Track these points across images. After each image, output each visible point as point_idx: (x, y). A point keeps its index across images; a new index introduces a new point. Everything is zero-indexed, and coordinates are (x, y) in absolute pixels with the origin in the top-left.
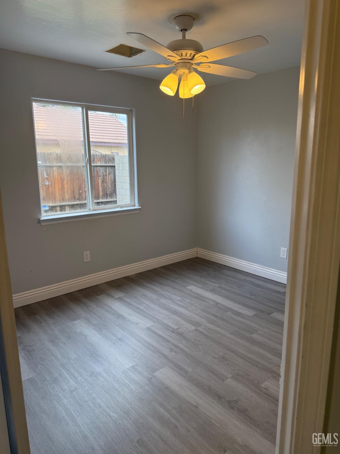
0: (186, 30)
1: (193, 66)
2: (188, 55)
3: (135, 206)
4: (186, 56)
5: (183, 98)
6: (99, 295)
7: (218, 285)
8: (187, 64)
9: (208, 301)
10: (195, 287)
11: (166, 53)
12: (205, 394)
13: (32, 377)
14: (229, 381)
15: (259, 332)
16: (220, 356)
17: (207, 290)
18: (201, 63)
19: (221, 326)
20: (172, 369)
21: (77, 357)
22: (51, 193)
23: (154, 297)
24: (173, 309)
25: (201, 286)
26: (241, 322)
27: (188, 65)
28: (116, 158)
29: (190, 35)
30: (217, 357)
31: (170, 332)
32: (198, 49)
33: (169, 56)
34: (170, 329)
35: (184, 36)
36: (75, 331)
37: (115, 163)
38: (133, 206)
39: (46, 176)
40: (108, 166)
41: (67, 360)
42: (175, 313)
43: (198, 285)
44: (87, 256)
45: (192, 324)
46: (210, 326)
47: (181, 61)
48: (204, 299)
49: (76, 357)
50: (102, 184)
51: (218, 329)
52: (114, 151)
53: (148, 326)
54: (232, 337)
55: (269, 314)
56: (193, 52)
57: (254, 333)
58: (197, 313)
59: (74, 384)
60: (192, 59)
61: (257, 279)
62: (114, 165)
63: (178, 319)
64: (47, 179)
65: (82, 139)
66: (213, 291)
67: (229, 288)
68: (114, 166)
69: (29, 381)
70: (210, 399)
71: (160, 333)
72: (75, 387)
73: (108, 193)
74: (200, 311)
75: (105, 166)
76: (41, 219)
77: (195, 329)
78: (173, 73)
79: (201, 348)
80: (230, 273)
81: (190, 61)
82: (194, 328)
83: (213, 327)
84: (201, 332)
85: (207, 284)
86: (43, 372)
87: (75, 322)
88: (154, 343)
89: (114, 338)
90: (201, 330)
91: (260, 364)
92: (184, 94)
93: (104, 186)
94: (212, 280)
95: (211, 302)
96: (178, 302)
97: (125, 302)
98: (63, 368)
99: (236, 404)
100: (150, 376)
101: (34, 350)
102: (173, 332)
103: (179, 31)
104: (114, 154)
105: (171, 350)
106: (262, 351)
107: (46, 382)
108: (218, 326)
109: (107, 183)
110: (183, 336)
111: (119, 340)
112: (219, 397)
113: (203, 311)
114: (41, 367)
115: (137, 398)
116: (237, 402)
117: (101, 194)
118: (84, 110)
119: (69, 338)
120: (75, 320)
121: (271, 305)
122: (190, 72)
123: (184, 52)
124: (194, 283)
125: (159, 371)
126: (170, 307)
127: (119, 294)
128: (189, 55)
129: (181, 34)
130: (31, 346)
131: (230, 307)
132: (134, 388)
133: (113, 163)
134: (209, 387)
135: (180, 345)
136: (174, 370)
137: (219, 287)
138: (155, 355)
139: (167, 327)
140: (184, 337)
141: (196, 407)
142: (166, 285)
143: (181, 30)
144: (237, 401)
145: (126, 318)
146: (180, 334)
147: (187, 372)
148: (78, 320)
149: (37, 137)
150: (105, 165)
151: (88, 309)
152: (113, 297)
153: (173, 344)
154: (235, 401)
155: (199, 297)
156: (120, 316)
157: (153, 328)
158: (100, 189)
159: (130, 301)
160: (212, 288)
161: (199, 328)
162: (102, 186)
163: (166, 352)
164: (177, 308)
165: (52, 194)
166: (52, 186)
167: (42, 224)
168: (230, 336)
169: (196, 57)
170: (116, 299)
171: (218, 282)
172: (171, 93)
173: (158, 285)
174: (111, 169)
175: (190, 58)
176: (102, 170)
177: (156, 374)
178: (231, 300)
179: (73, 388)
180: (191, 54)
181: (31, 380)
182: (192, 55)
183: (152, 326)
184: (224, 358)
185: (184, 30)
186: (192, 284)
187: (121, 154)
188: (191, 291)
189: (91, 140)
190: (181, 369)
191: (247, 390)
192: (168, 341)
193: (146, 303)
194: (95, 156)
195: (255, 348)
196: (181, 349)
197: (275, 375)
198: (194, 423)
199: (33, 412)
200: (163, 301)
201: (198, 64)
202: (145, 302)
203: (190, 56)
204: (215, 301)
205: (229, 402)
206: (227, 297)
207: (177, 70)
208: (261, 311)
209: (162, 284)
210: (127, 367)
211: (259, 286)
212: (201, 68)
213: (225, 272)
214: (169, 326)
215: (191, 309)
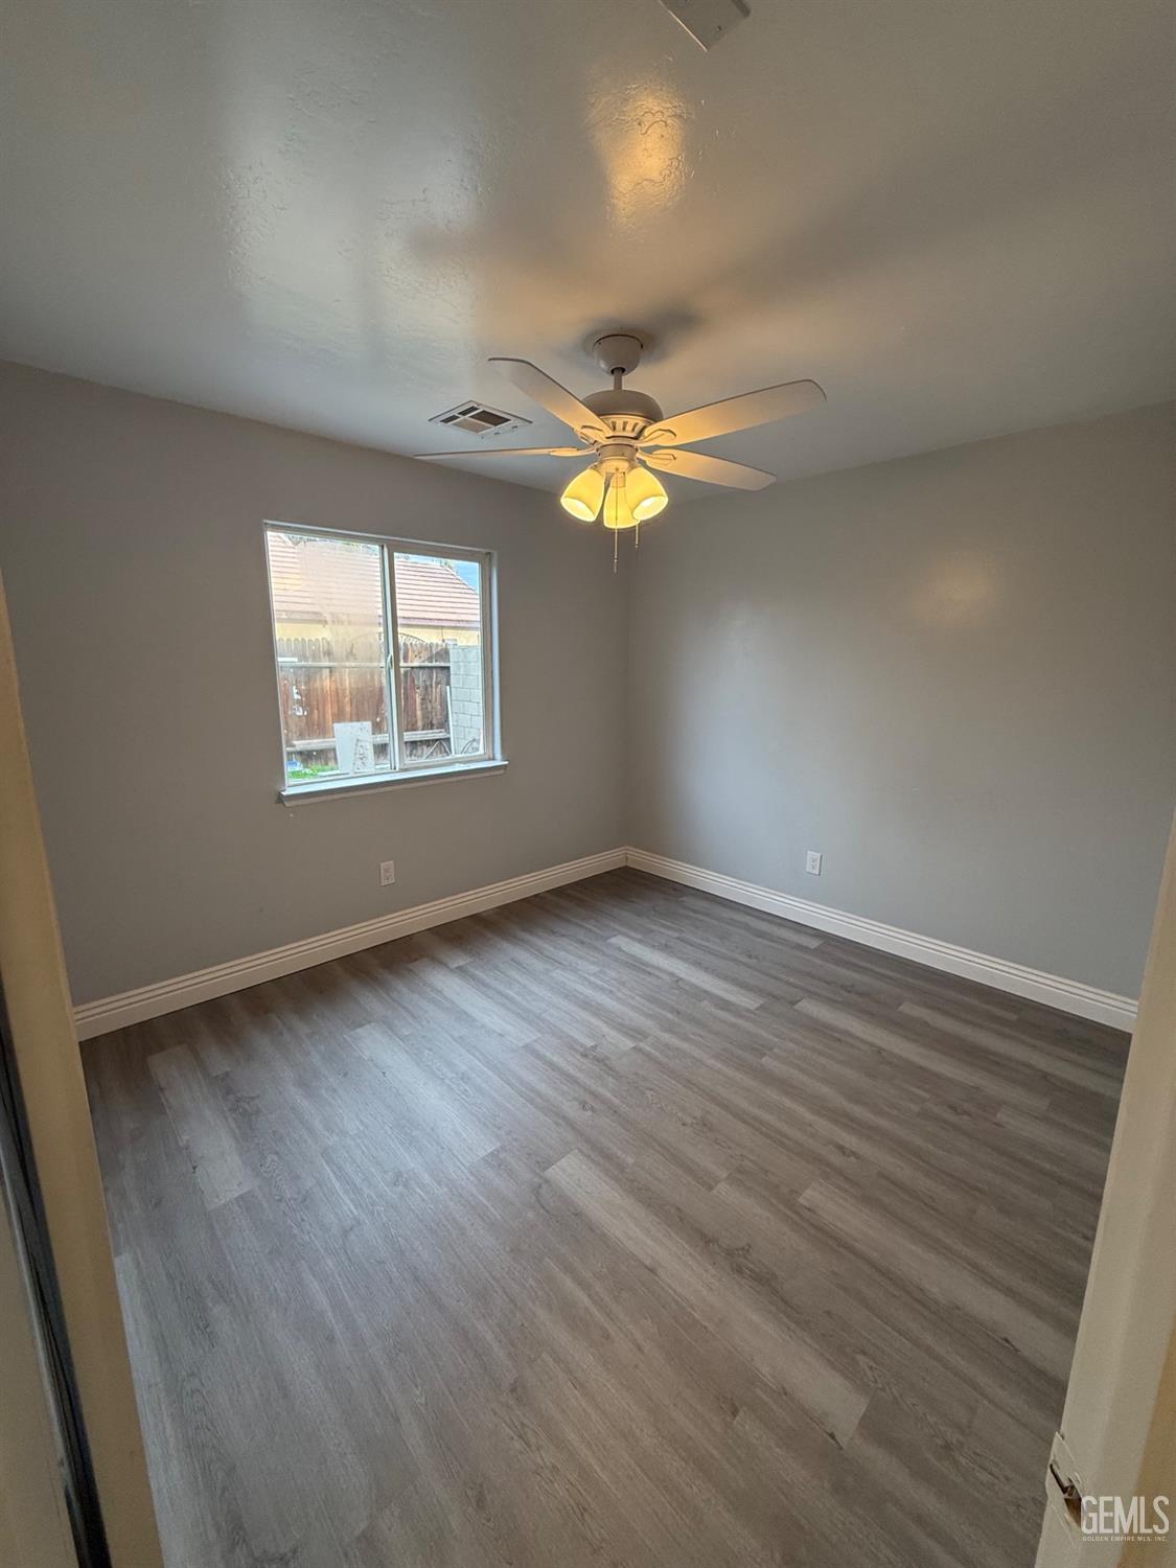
0: (623, 370)
1: (638, 455)
2: (629, 428)
3: (494, 759)
4: (624, 429)
5: (612, 527)
6: (415, 960)
7: (676, 935)
8: (625, 448)
9: (657, 973)
10: (627, 940)
11: (581, 420)
12: (669, 1230)
13: (249, 1192)
14: (723, 1188)
15: (776, 1050)
16: (695, 1118)
17: (654, 946)
18: (658, 447)
19: (692, 1037)
20: (589, 1157)
21: (361, 1128)
22: (316, 723)
23: (538, 965)
24: (582, 997)
25: (639, 936)
26: (733, 1025)
27: (628, 451)
28: (451, 652)
29: (633, 382)
30: (689, 1120)
31: (579, 1057)
32: (653, 414)
33: (585, 427)
34: (578, 1047)
35: (618, 384)
36: (360, 1057)
37: (449, 662)
38: (490, 759)
39: (296, 697)
40: (435, 667)
41: (336, 1139)
42: (586, 1005)
43: (632, 934)
44: (388, 871)
45: (626, 1033)
46: (667, 1037)
47: (611, 441)
48: (648, 969)
49: (358, 1129)
50: (422, 704)
51: (685, 1046)
52: (449, 635)
53: (528, 1041)
54: (719, 1065)
55: (793, 1003)
56: (641, 422)
57: (765, 1054)
58: (634, 1003)
59: (352, 1208)
60: (636, 438)
61: (757, 917)
62: (448, 665)
63: (594, 1020)
64: (299, 702)
65: (380, 612)
66: (666, 948)
67: (699, 941)
68: (448, 668)
69: (241, 1203)
70: (684, 1244)
71: (555, 1059)
72: (355, 1218)
73: (434, 722)
74: (642, 1001)
75: (428, 667)
76: (283, 793)
77: (634, 1048)
78: (591, 468)
79: (650, 1098)
80: (701, 904)
81: (633, 442)
82: (628, 1044)
83: (675, 1041)
84: (648, 1055)
85: (652, 931)
86: (278, 1175)
87: (359, 1030)
88: (543, 1088)
89: (449, 1075)
90: (648, 1048)
91: (789, 1139)
92: (617, 520)
93: (427, 708)
94: (664, 922)
95: (665, 977)
96: (592, 979)
97: (474, 977)
98: (326, 1162)
99: (745, 1258)
100: (536, 1179)
101: (258, 1112)
102: (585, 1056)
103: (607, 372)
104: (449, 642)
105: (584, 1106)
106: (788, 1103)
107: (283, 1205)
108: (685, 1038)
109: (433, 700)
110: (606, 1065)
111: (462, 1079)
112: (705, 1240)
113: (648, 1000)
114: (273, 1161)
115: (508, 1249)
116: (748, 1251)
117: (420, 724)
118: (386, 550)
119: (345, 1075)
120: (361, 1026)
121: (791, 980)
122: (632, 467)
123: (619, 420)
124: (626, 931)
125: (558, 1163)
126: (575, 990)
127: (461, 960)
128: (631, 429)
129: (611, 379)
130: (253, 1098)
131: (707, 987)
132: (499, 1217)
133: (444, 661)
134: (678, 1209)
135: (602, 1091)
136: (593, 1161)
137: (678, 938)
138: (547, 1119)
139: (571, 1045)
140: (610, 1069)
141: (652, 1270)
142: (563, 936)
143: (612, 372)
144: (747, 1247)
145: (474, 1020)
146: (601, 1061)
147: (621, 1167)
148: (368, 1026)
149: (276, 606)
150: (430, 665)
151: (388, 995)
152: (445, 965)
153: (586, 1089)
154: (743, 1249)
155: (638, 966)
156: (463, 1016)
157: (538, 1047)
158: (419, 713)
159: (484, 977)
160: (663, 942)
161: (641, 1045)
162: (422, 709)
163: (571, 1109)
164: (589, 992)
165: (318, 725)
166: (318, 709)
167: (287, 804)
168: (711, 1062)
169: (646, 432)
170: (452, 971)
171: (674, 926)
172: (589, 517)
173: (546, 936)
174: (442, 676)
175: (633, 435)
176: (421, 677)
177: (550, 1173)
178: (706, 969)
179: (349, 1221)
180: (636, 425)
181: (246, 1202)
182: (637, 429)
183: (536, 1041)
184: (705, 1125)
185: (619, 371)
186: (620, 933)
187: (462, 642)
188: (619, 949)
189: (399, 613)
190: (608, 1157)
191: (768, 1214)
192: (575, 1081)
193: (520, 980)
194: (409, 646)
195: (772, 1095)
196: (604, 1101)
197: (828, 1170)
198: (650, 1320)
199: (245, 1299)
200: (559, 975)
201: (649, 450)
202: (518, 977)
203: (633, 430)
204: (672, 974)
205: (729, 1253)
206: (698, 964)
207: (601, 462)
208: (774, 997)
209: (554, 933)
210: (482, 1154)
211: (761, 934)
212: (654, 461)
213: (689, 901)
214: (575, 1041)
215: (620, 995)
